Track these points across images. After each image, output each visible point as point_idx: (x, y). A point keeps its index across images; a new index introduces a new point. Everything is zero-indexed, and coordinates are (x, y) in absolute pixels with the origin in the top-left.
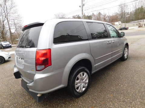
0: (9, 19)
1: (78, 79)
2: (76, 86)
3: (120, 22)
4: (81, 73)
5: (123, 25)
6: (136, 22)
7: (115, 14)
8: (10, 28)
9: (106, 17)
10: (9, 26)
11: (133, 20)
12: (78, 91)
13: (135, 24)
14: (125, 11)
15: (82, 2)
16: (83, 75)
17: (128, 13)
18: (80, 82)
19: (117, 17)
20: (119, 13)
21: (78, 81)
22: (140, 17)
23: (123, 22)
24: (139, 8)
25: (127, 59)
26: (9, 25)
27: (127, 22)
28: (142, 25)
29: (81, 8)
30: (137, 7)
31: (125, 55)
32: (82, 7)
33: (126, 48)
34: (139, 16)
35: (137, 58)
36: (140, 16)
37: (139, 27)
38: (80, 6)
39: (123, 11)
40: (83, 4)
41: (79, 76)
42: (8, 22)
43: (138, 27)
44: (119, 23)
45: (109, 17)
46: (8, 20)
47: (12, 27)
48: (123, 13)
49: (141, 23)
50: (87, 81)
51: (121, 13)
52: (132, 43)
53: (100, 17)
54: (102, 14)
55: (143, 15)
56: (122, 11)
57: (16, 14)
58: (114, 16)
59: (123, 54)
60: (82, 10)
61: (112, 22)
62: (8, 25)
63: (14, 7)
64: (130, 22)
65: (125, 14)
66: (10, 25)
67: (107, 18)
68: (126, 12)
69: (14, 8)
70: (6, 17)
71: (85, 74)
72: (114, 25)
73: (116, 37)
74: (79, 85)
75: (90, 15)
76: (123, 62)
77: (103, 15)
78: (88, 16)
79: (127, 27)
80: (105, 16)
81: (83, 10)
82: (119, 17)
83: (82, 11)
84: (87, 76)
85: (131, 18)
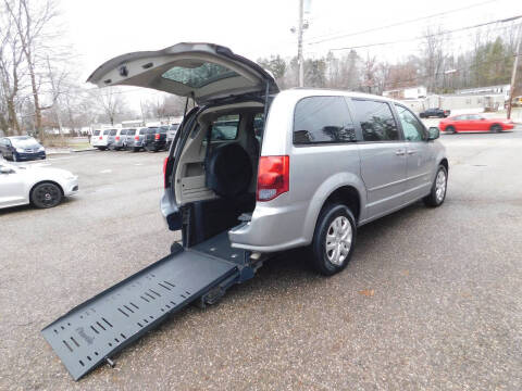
1: (332, 232)
2: (328, 247)
3: (423, 91)
4: (339, 219)
5: (433, 102)
6: (477, 94)
7: (407, 61)
8: (35, 91)
9: (376, 70)
10: (33, 82)
11: (466, 86)
12: (331, 259)
13: (474, 98)
14: (440, 52)
15: (301, 16)
16: (343, 223)
17: (452, 58)
18: (334, 240)
19: (414, 72)
20: (420, 57)
21: (333, 236)
22: (492, 75)
23: (432, 90)
24: (489, 45)
25: (442, 203)
26: (33, 77)
27: (446, 92)
28: (498, 104)
29: (297, 36)
30: (484, 42)
31: (439, 192)
32: (301, 33)
33: (441, 173)
34: (487, 70)
35: (469, 201)
36: (492, 72)
37: (487, 110)
38: (292, 30)
39: (436, 53)
40: (305, 23)
41: (334, 224)
42: (31, 69)
43: (482, 110)
44: (419, 91)
45: (383, 68)
46: (29, 61)
47: (42, 87)
48: (435, 60)
49: (495, 98)
50: (349, 240)
51: (427, 56)
52: (459, 163)
53: (352, 67)
54: (361, 56)
55: (500, 69)
56: (431, 50)
58: (403, 67)
59: (434, 190)
60: (300, 42)
61: (394, 88)
62: (30, 77)
64: (458, 92)
65: (441, 60)
66: (37, 78)
67: (380, 72)
68: (444, 54)
70: (24, 50)
71: (346, 222)
72: (402, 98)
73: (416, 140)
74: (332, 245)
75: (318, 58)
76: (432, 211)
77: (366, 60)
78: (310, 61)
79: (444, 108)
80: (371, 66)
81: (303, 44)
82: (418, 71)
83: (300, 46)
84: (350, 228)
85: (461, 78)
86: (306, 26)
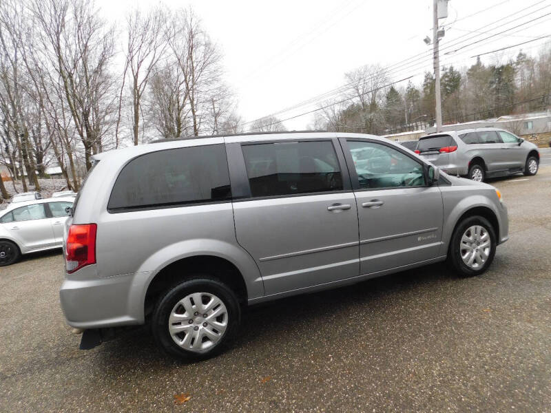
0: (195, 102)
1: (181, 310)
2: (174, 329)
4: (197, 296)
10: (195, 123)
12: (180, 342)
15: (436, 22)
18: (190, 321)
21: (184, 316)
26: (195, 119)
29: (432, 46)
32: (437, 42)
33: (475, 228)
38: (427, 41)
40: (441, 29)
42: (193, 112)
46: (192, 105)
47: (202, 127)
57: (217, 85)
60: (435, 53)
62: (192, 118)
63: (213, 62)
66: (198, 120)
69: (212, 67)
70: (187, 95)
71: (214, 300)
74: (185, 326)
81: (439, 54)
83: (435, 58)
84: (223, 307)
86: (442, 34)
